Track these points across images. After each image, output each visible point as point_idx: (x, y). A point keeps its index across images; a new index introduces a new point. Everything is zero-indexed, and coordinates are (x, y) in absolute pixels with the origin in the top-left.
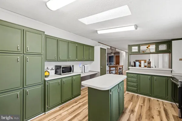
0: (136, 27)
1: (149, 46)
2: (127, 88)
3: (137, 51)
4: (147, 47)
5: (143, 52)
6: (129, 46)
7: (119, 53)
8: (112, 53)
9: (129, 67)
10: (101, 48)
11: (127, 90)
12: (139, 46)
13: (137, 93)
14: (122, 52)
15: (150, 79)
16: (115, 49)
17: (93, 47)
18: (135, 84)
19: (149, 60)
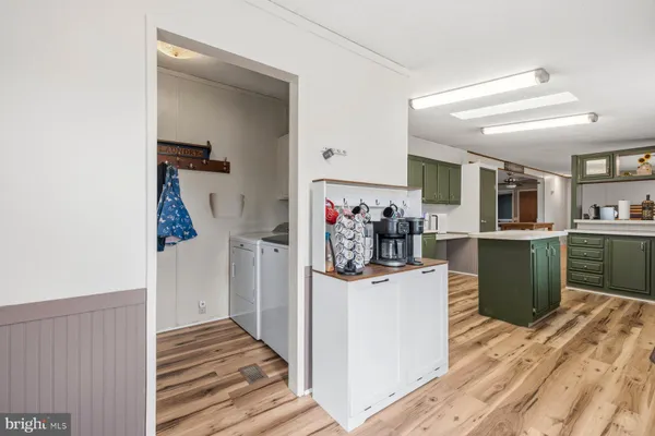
0: (595, 117)
1: (648, 157)
2: (568, 275)
3: (603, 171)
4: (642, 160)
5: (627, 173)
6: (575, 158)
7: (534, 182)
8: (508, 182)
9: (575, 221)
10: (482, 169)
11: (570, 283)
12: (611, 157)
13: (601, 288)
14: (547, 177)
15: (645, 249)
16: (519, 169)
17: (458, 167)
18: (598, 264)
19: (648, 197)
